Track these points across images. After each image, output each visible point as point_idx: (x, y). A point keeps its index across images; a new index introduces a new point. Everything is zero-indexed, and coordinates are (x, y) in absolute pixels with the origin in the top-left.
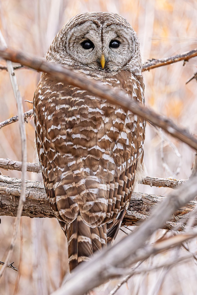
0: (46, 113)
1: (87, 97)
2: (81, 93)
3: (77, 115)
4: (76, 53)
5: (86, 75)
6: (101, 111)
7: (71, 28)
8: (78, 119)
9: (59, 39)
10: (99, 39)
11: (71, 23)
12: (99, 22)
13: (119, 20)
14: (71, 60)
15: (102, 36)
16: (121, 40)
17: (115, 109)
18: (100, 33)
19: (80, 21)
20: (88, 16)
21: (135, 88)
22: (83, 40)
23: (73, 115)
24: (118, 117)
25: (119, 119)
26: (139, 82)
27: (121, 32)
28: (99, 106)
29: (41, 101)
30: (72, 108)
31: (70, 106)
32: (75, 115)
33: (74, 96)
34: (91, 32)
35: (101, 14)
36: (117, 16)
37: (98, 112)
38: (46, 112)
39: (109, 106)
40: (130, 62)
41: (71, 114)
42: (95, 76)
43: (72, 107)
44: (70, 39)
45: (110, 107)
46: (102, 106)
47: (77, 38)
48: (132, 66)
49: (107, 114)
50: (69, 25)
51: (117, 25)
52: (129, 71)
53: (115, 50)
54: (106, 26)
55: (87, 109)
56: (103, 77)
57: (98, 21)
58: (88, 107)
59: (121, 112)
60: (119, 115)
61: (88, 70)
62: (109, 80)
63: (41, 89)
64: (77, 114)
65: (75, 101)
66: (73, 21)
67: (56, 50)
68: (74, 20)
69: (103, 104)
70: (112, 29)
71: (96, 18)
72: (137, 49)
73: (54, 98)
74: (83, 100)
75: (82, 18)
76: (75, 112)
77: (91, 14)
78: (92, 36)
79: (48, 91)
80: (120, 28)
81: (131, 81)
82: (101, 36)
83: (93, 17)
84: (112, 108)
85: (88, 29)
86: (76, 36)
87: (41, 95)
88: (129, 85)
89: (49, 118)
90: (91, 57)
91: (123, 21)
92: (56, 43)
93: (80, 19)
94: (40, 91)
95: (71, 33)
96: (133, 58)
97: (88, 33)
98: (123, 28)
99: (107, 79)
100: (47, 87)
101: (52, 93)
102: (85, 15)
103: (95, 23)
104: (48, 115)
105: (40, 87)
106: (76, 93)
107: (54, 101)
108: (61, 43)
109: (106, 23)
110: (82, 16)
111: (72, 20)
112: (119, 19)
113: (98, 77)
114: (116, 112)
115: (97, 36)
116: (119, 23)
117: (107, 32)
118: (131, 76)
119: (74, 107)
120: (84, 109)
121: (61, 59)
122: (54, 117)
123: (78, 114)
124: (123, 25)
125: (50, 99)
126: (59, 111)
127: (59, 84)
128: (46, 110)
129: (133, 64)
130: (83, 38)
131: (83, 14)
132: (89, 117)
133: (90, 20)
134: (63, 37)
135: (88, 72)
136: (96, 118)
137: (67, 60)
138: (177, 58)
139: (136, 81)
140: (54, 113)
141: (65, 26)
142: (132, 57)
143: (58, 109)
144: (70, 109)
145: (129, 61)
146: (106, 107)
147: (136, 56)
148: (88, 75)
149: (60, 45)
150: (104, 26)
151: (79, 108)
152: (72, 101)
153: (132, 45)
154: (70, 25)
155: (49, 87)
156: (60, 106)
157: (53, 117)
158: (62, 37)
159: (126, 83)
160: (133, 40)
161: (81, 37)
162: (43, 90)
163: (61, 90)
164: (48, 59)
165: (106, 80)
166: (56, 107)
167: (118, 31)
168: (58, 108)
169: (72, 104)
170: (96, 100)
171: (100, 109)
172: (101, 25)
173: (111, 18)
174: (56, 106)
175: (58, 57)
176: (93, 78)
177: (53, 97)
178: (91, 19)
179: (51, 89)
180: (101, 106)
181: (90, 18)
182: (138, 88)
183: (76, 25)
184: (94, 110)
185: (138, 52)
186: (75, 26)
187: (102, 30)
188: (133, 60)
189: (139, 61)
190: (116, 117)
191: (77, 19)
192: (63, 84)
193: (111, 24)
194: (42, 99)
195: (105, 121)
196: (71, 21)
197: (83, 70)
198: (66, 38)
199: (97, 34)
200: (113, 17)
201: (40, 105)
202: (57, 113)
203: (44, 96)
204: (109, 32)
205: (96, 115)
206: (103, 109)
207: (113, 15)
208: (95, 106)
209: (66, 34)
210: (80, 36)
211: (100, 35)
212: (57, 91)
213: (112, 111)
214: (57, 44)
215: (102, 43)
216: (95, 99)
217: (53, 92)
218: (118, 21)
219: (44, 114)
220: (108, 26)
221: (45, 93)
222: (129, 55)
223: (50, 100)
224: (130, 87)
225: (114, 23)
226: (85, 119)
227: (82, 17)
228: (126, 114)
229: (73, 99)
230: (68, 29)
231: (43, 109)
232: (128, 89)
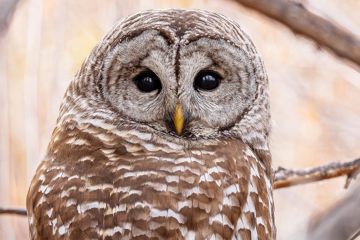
0: (55, 222)
1: (147, 185)
2: (134, 179)
3: (124, 224)
4: (121, 98)
5: (144, 143)
6: (178, 217)
7: (113, 45)
8: (127, 232)
9: (89, 68)
10: (172, 70)
11: (114, 32)
12: (173, 33)
13: (219, 27)
14: (110, 112)
15: (177, 64)
16: (221, 72)
17: (210, 214)
18: (174, 56)
19: (133, 30)
20: (150, 19)
21: (255, 176)
22: (139, 70)
23: (115, 224)
24: (215, 232)
25: (218, 235)
26: (262, 166)
27: (221, 54)
28: (175, 206)
29: (45, 198)
30: (114, 209)
31: (109, 205)
32: (120, 223)
33: (117, 185)
34: (155, 54)
35: (181, 14)
36: (215, 18)
37: (172, 219)
38: (55, 218)
39: (196, 206)
40: (242, 121)
41: (110, 221)
42: (162, 145)
43: (112, 207)
44: (111, 68)
45: (198, 208)
46: (182, 205)
47: (125, 66)
48: (245, 131)
49: (191, 225)
50: (109, 38)
51: (212, 38)
52: (239, 139)
53: (207, 94)
54: (187, 42)
55: (146, 210)
56: (181, 147)
57: (171, 31)
58: (150, 206)
59: (222, 222)
60: (218, 228)
61: (148, 132)
62: (199, 153)
63: (45, 173)
64: (123, 221)
65: (121, 194)
66: (118, 30)
67: (81, 91)
68: (121, 26)
69: (183, 201)
70: (200, 47)
71: (167, 23)
72: (259, 92)
73: (74, 188)
74: (139, 192)
75: (138, 23)
76: (120, 218)
77: (159, 13)
78: (156, 62)
79: (60, 175)
80: (218, 46)
81: (246, 158)
82: (175, 64)
83: (161, 20)
84: (203, 211)
85: (148, 48)
86: (123, 64)
87: (45, 184)
88: (242, 166)
89: (63, 230)
90: (151, 109)
91: (229, 31)
92: (82, 76)
93: (133, 25)
94: (42, 178)
95: (110, 57)
96: (250, 113)
97: (147, 55)
98: (226, 46)
99: (194, 152)
100: (58, 168)
101: (70, 179)
102: (145, 15)
103: (163, 34)
104: (58, 226)
105: (43, 170)
106: (122, 177)
107: (72, 196)
108: (92, 77)
109: (188, 35)
110: (139, 17)
111: (118, 26)
112: (220, 24)
113: (170, 148)
114: (212, 220)
115: (166, 64)
116: (217, 34)
117: (189, 54)
118: (245, 149)
119: (117, 207)
120: (140, 210)
121: (89, 108)
122: (73, 229)
123: (128, 221)
124: (226, 40)
125: (64, 192)
126: (84, 216)
127: (84, 159)
128: (55, 216)
129: (248, 126)
130: (138, 67)
131: (143, 13)
132: (151, 229)
133: (153, 27)
134: (97, 63)
135: (148, 136)
136: (168, 229)
137: (104, 110)
138: (333, 168)
139: (257, 161)
140: (73, 220)
141: (102, 40)
142: (246, 110)
143: (83, 211)
144: (110, 212)
145: (239, 118)
146: (190, 207)
147: (256, 108)
148: (148, 142)
149: (89, 80)
150: (182, 41)
151: (130, 208)
152: (114, 194)
153: (248, 82)
154: (112, 38)
155: (63, 168)
156: (88, 205)
157: (71, 229)
158: (94, 63)
159: (235, 161)
160: (251, 70)
161: (134, 66)
162: (49, 175)
163: (89, 173)
164: (64, 110)
165: (191, 154)
166: (79, 207)
167: (216, 53)
168: (81, 210)
169: (112, 201)
170: (167, 194)
171: (176, 212)
172: (177, 40)
173: (199, 24)
174: (77, 204)
175: (84, 104)
176: (160, 148)
177: (71, 186)
178: (156, 26)
179: (67, 170)
180: (178, 205)
181: (153, 23)
182: (260, 176)
183: (123, 39)
184: (163, 214)
185: (261, 98)
186: (121, 40)
187: (178, 50)
188: (249, 118)
189: (265, 120)
190: (211, 230)
191: (126, 26)
192: (92, 161)
193: (199, 37)
194: (46, 193)
195: (186, 237)
196: (114, 29)
197: (138, 132)
198: (101, 67)
199: (167, 60)
200: (206, 20)
201: (41, 207)
202: (80, 219)
203: (52, 186)
204: (194, 54)
205: (168, 223)
206: (183, 212)
207: (207, 16)
208: (166, 206)
209: (102, 57)
210: (132, 62)
211: (174, 62)
212: (81, 174)
213: (202, 218)
214: (83, 78)
215: (177, 79)
216: (165, 190)
217: (71, 175)
218: (216, 31)
219: (50, 224)
220: (193, 40)
221: (55, 179)
222: (241, 105)
223: (64, 194)
224: (245, 171)
225: (206, 34)
226: (143, 233)
227: (138, 20)
228: (232, 227)
229: (116, 191)
230: (107, 47)
231: (50, 213)
232: (239, 176)
